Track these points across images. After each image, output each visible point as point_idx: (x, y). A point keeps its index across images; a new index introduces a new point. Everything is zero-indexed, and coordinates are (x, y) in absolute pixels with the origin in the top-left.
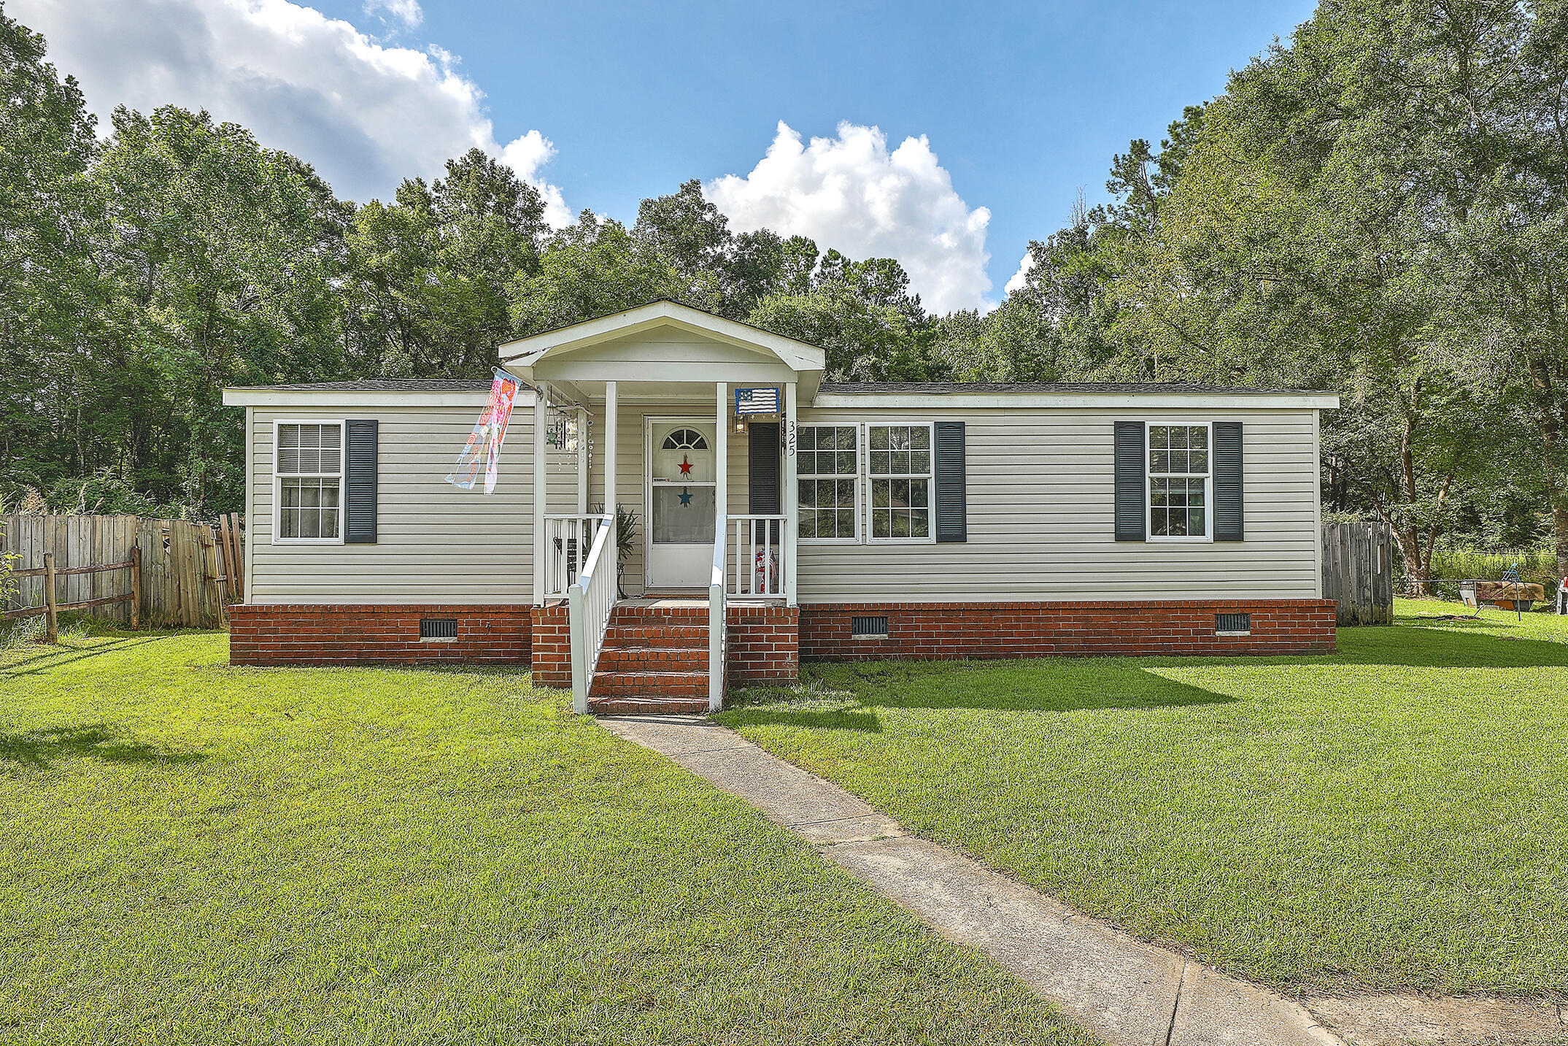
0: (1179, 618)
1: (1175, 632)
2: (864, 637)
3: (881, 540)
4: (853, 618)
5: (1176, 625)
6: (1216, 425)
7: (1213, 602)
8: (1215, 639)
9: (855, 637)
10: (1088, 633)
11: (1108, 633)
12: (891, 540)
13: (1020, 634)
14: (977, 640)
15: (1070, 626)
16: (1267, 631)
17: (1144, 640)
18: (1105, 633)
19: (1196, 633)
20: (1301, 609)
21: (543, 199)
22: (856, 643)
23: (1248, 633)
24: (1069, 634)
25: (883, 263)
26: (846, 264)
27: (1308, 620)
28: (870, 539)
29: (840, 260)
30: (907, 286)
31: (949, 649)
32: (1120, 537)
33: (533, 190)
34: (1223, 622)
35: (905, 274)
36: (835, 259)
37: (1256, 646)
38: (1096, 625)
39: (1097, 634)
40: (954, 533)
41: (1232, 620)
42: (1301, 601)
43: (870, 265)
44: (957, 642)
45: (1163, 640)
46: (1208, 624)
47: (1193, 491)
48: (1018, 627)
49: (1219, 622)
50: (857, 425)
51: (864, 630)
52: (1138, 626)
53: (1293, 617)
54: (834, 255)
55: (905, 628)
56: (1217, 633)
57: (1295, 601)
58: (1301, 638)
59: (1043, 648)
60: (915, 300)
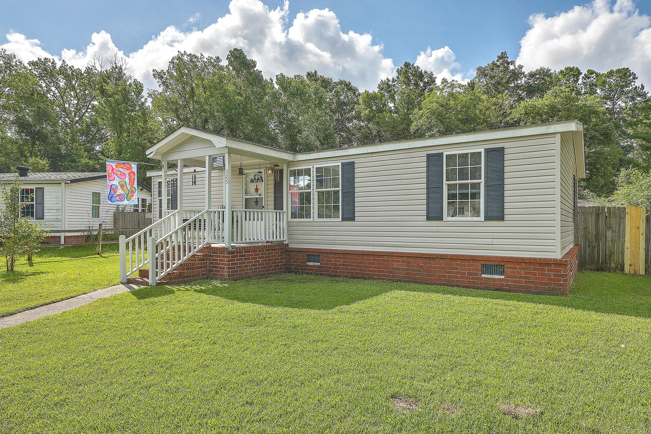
0: (459, 265)
1: (457, 273)
2: (311, 264)
3: (321, 220)
4: (307, 255)
5: (457, 269)
6: (487, 151)
7: (480, 257)
8: (482, 279)
9: (308, 263)
10: (408, 270)
11: (419, 270)
12: (325, 220)
13: (375, 267)
14: (356, 269)
15: (399, 265)
16: (516, 277)
17: (438, 276)
18: (417, 270)
19: (469, 274)
20: (540, 264)
21: (434, 76)
22: (308, 266)
23: (503, 277)
24: (399, 269)
25: (619, 71)
26: (598, 75)
27: (546, 272)
28: (316, 219)
29: (595, 74)
30: (636, 80)
31: (344, 272)
32: (429, 218)
33: (431, 73)
34: (487, 269)
35: (635, 74)
36: (591, 74)
37: (507, 285)
38: (412, 265)
39: (413, 270)
40: (350, 216)
41: (493, 268)
42: (540, 259)
43: (611, 73)
44: (347, 269)
45: (449, 277)
46: (476, 270)
47: (473, 191)
48: (374, 264)
49: (484, 269)
50: (311, 167)
51: (312, 261)
52: (435, 268)
53: (534, 269)
54: (591, 72)
55: (327, 261)
56: (483, 275)
57: (535, 259)
58: (540, 283)
59: (386, 276)
60: (640, 87)
